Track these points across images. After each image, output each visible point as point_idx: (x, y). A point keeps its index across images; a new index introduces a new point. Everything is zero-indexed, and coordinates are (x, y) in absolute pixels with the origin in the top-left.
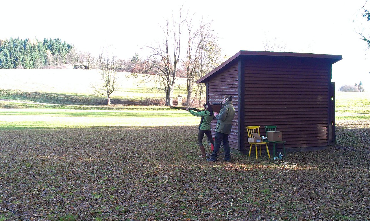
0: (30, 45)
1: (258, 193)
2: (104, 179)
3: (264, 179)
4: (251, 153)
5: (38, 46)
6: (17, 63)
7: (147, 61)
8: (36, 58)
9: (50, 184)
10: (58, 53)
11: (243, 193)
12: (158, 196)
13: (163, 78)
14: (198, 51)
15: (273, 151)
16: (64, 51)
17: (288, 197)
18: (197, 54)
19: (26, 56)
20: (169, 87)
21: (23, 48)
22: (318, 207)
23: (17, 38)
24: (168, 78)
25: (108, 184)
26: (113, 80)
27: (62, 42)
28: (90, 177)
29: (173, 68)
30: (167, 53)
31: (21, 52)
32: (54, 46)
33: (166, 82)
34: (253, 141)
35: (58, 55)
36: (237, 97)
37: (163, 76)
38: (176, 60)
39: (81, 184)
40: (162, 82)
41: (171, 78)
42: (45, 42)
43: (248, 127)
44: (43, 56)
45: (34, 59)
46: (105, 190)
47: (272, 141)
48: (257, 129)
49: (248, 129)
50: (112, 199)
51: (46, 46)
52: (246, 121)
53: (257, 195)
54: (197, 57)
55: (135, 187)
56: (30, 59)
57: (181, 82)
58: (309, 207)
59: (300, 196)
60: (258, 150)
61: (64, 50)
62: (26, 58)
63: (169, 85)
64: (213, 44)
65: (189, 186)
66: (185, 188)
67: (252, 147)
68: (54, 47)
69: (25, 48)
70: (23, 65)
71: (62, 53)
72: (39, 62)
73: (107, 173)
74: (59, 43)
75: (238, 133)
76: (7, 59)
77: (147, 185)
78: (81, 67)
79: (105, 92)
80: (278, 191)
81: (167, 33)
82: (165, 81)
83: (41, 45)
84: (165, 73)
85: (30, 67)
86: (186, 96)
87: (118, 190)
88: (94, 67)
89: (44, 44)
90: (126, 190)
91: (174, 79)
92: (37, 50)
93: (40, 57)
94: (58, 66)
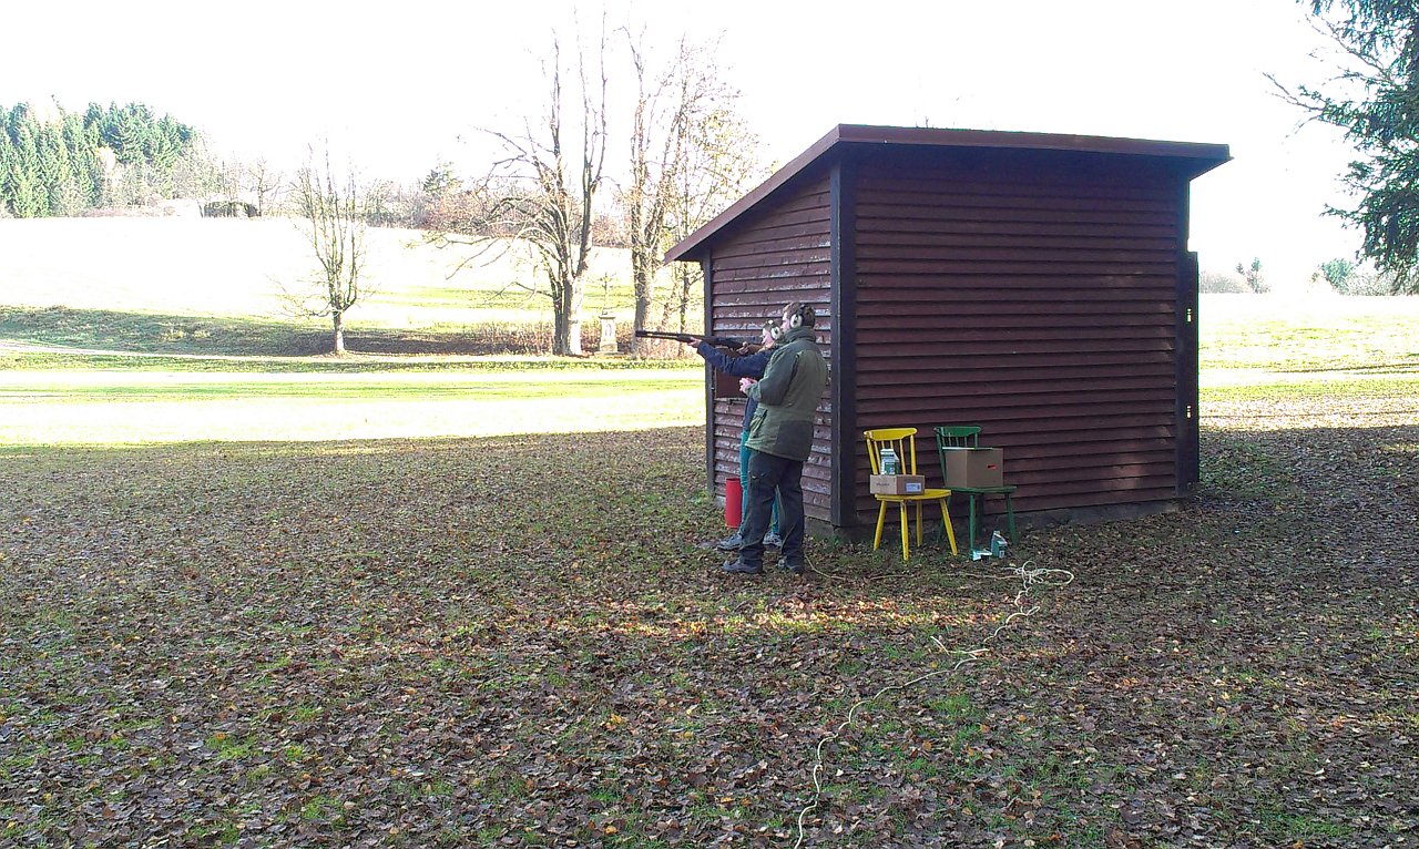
0: (32, 127)
1: (923, 715)
2: (276, 666)
3: (943, 648)
4: (881, 538)
5: (65, 133)
7: (482, 183)
8: (57, 178)
9: (33, 697)
10: (144, 158)
11: (863, 718)
12: (497, 744)
13: (542, 247)
14: (673, 146)
15: (968, 528)
16: (165, 148)
17: (1048, 730)
18: (671, 158)
19: (18, 168)
20: (566, 283)
21: (8, 139)
22: (1180, 776)
24: (562, 250)
25: (289, 689)
26: (354, 258)
27: (158, 116)
28: (216, 656)
29: (581, 210)
30: (556, 153)
32: (127, 130)
33: (555, 265)
34: (892, 489)
35: (144, 162)
36: (828, 313)
37: (541, 242)
38: (590, 180)
39: (171, 692)
40: (541, 266)
41: (574, 250)
42: (90, 115)
43: (870, 432)
44: (83, 170)
45: (51, 180)
46: (272, 720)
47: (963, 486)
48: (907, 440)
49: (872, 443)
50: (295, 764)
51: (97, 130)
52: (861, 408)
53: (917, 725)
54: (668, 168)
55: (404, 698)
56: (34, 180)
57: (610, 266)
58: (1145, 773)
59: (1100, 725)
60: (909, 522)
61: (167, 145)
62: (22, 176)
63: (565, 275)
64: (726, 118)
65: (634, 690)
66: (615, 702)
67: (888, 510)
68: (126, 135)
69: (14, 140)
70: (10, 203)
71: (158, 157)
72: (72, 191)
73: (290, 638)
74: (146, 117)
75: (833, 455)
77: (456, 688)
78: (230, 210)
79: (322, 305)
80: (1005, 703)
81: (557, 79)
82: (550, 259)
83: (78, 129)
84: (550, 231)
85: (38, 214)
86: (629, 316)
87: (326, 718)
88: (282, 210)
89: (87, 124)
90: (361, 716)
91: (584, 252)
92: (63, 146)
93: (75, 175)
94: (145, 208)
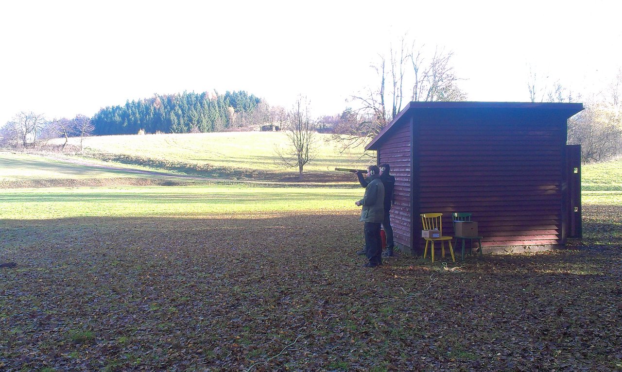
0: (207, 100)
5: (218, 102)
6: (191, 125)
8: (215, 118)
10: (244, 110)
16: (251, 106)
19: (202, 115)
21: (199, 105)
23: (192, 92)
27: (249, 95)
30: (383, 104)
31: (196, 110)
32: (238, 100)
35: (243, 112)
42: (226, 96)
44: (224, 115)
45: (213, 119)
51: (228, 101)
56: (207, 119)
62: (203, 118)
68: (238, 102)
69: (201, 105)
70: (199, 127)
71: (248, 109)
72: (219, 123)
74: (245, 96)
76: (179, 120)
78: (270, 128)
83: (222, 101)
85: (208, 131)
89: (225, 99)
92: (217, 106)
93: (221, 117)
94: (243, 128)
